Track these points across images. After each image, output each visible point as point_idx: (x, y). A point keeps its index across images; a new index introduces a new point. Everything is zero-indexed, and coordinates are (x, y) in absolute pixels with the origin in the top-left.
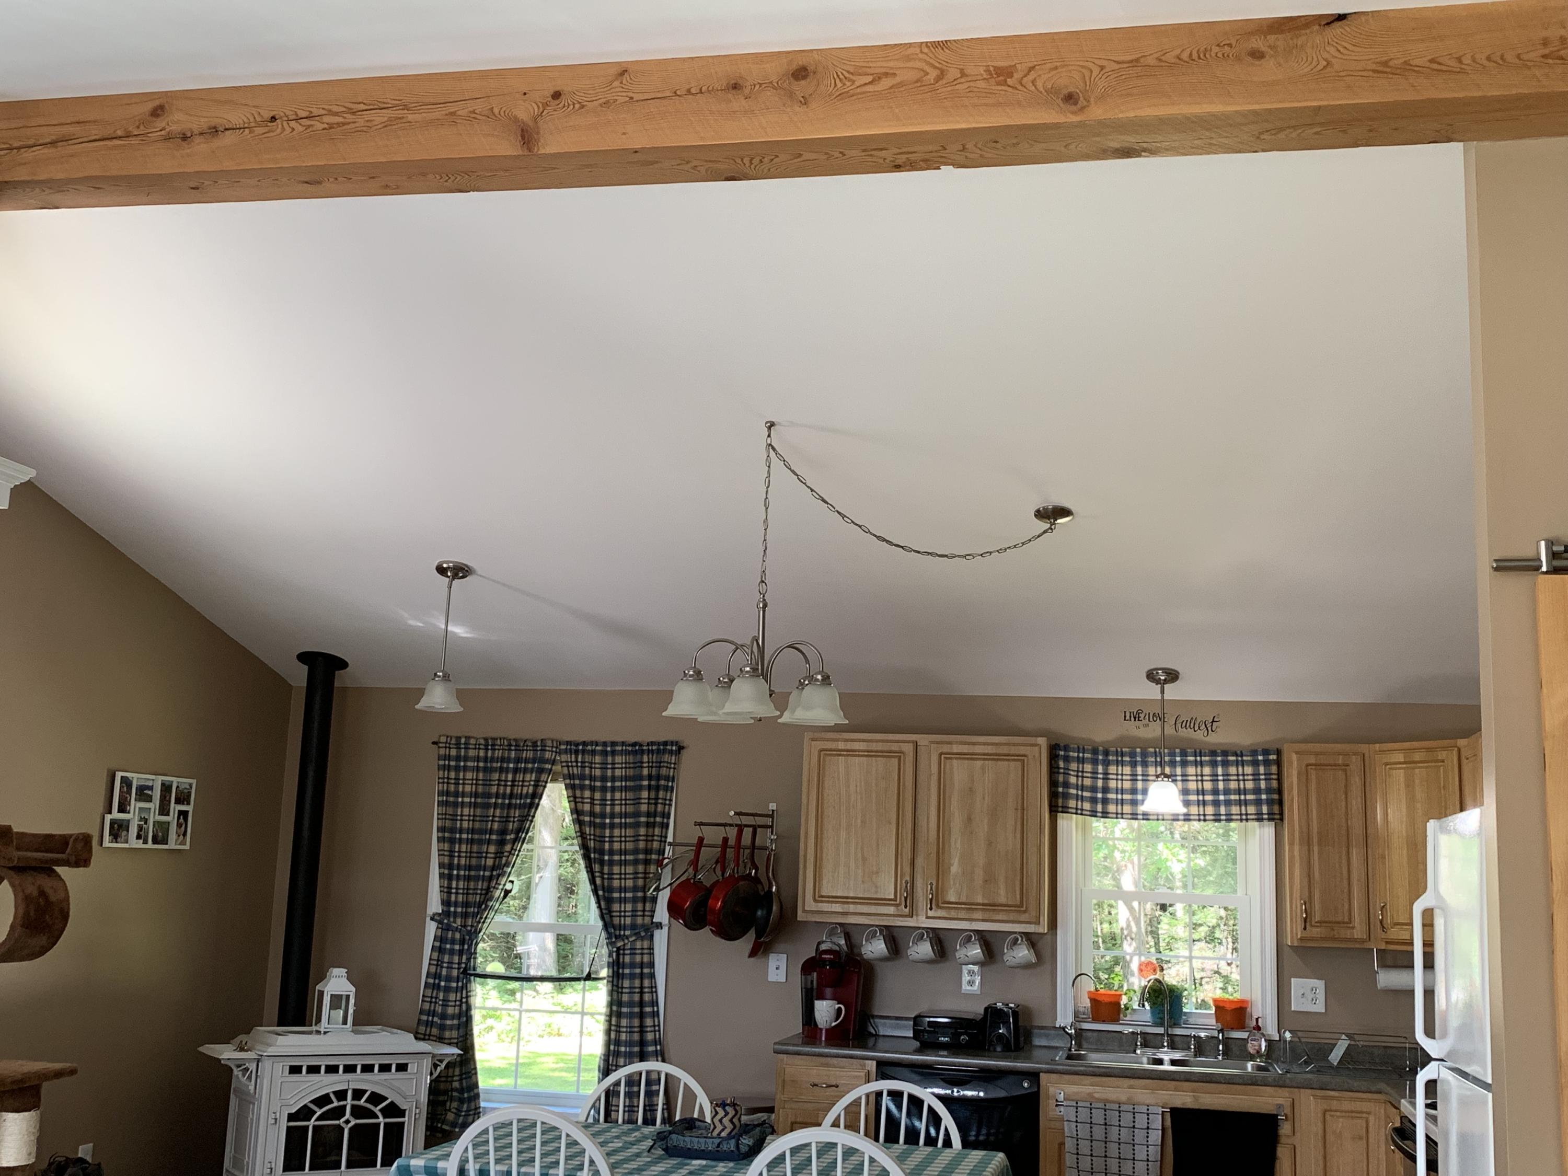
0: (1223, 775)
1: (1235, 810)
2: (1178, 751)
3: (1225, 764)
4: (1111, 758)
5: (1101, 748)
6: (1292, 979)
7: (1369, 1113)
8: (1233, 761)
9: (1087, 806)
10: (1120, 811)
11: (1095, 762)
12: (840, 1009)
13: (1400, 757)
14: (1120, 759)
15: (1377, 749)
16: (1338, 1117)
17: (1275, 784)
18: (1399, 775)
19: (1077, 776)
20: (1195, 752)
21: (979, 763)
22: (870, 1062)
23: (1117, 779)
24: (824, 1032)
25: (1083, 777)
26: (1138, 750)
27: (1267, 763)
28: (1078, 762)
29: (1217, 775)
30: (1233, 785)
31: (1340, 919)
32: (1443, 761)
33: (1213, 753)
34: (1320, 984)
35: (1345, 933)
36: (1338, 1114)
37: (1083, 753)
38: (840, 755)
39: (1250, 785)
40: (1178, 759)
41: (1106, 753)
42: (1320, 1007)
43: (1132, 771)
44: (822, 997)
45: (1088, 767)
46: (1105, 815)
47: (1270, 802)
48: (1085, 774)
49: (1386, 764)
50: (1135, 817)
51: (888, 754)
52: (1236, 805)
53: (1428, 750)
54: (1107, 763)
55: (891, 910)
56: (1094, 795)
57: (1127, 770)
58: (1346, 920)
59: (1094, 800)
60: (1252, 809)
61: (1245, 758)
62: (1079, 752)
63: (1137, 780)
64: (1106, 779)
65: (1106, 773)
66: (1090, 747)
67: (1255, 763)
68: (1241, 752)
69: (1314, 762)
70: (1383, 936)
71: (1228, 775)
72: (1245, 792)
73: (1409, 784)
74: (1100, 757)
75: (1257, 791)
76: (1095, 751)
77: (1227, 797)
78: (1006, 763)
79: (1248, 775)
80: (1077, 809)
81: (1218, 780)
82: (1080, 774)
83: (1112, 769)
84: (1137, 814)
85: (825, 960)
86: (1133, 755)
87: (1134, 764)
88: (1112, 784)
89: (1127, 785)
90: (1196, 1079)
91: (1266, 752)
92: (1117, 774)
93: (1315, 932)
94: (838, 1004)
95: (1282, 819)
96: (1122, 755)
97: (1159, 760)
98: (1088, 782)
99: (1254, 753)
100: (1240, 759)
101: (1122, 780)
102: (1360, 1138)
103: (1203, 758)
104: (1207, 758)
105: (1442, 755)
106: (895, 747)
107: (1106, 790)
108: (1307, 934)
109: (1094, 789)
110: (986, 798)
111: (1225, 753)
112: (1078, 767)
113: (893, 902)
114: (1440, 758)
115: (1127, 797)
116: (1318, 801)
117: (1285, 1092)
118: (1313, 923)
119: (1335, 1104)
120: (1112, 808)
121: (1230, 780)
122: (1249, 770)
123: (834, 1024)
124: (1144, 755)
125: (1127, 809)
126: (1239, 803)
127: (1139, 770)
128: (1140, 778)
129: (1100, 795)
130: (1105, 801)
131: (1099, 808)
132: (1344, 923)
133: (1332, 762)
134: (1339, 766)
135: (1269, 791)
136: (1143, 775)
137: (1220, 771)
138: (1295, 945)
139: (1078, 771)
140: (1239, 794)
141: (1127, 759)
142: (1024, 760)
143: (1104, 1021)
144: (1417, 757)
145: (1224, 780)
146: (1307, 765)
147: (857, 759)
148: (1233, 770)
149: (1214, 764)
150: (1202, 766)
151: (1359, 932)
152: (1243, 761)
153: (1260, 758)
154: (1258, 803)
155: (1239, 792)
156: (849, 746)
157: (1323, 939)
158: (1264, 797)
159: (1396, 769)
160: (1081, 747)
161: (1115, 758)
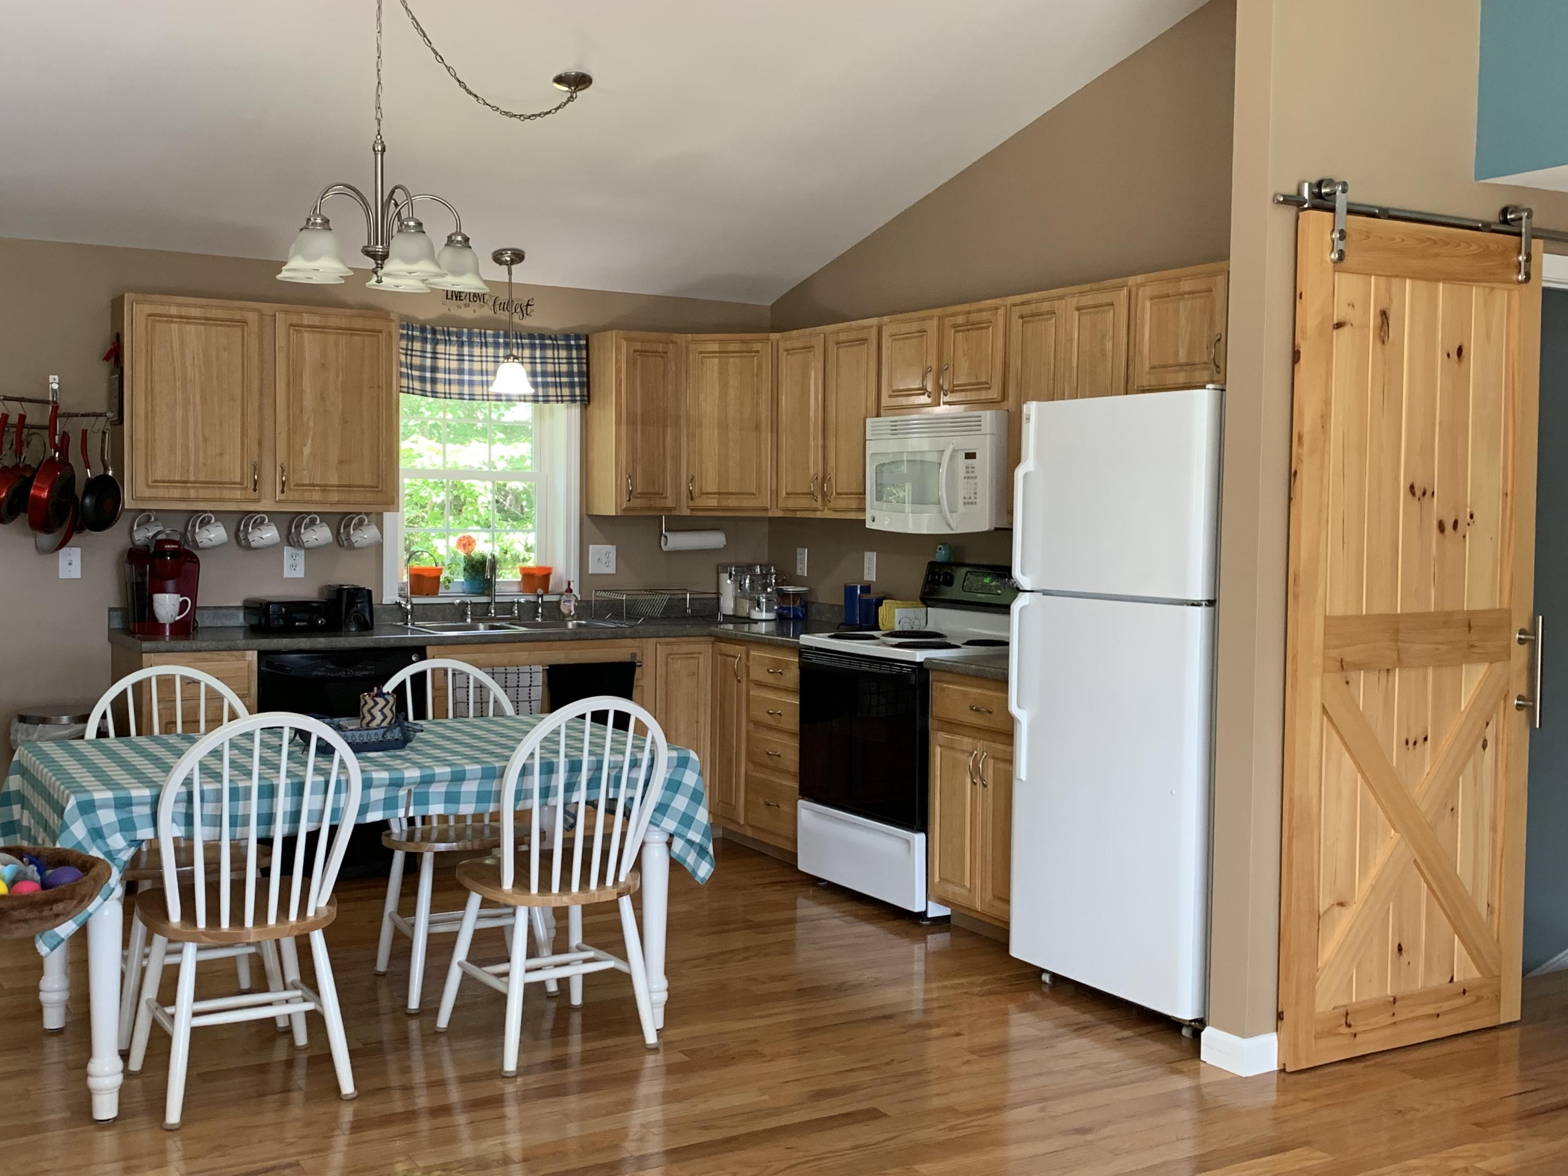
0: (541, 358)
1: (552, 391)
2: (502, 332)
3: (543, 347)
4: (439, 337)
5: (428, 327)
6: (590, 546)
7: (700, 653)
8: (550, 344)
9: (417, 385)
10: (448, 391)
11: (424, 340)
12: (186, 601)
13: (716, 347)
14: (447, 338)
15: (690, 339)
16: (677, 659)
17: (584, 367)
18: (713, 364)
19: (406, 354)
20: (516, 334)
21: (332, 338)
22: (251, 652)
23: (445, 359)
25: (412, 355)
26: (465, 330)
27: (579, 348)
28: (408, 340)
29: (535, 358)
30: (550, 368)
31: (656, 490)
32: (757, 352)
33: (531, 336)
34: (612, 549)
35: (659, 503)
36: (677, 656)
37: (413, 331)
38: (172, 322)
39: (564, 368)
40: (501, 340)
41: (434, 332)
42: (612, 570)
43: (458, 351)
44: (163, 591)
45: (417, 345)
46: (434, 394)
47: (581, 384)
48: (414, 353)
49: (701, 353)
50: (461, 396)
51: (231, 322)
52: (552, 386)
53: (743, 341)
54: (435, 342)
55: (238, 494)
56: (423, 374)
57: (454, 350)
58: (661, 491)
59: (423, 379)
60: (566, 391)
61: (560, 342)
62: (408, 330)
63: (463, 360)
64: (434, 358)
65: (434, 353)
66: (419, 325)
67: (569, 348)
68: (555, 336)
69: (639, 348)
70: (691, 504)
71: (545, 358)
72: (560, 375)
73: (723, 372)
74: (429, 336)
75: (570, 374)
76: (423, 330)
77: (545, 379)
78: (360, 338)
79: (562, 358)
80: (408, 388)
81: (535, 363)
82: (409, 352)
83: (441, 348)
84: (463, 394)
85: (166, 551)
86: (459, 335)
87: (461, 344)
88: (441, 364)
89: (454, 365)
91: (577, 337)
92: (445, 354)
93: (636, 503)
94: (181, 596)
95: (589, 401)
96: (449, 334)
97: (483, 341)
98: (417, 361)
99: (567, 337)
100: (555, 342)
101: (449, 360)
103: (523, 341)
104: (527, 341)
105: (757, 346)
106: (237, 315)
107: (434, 369)
109: (422, 368)
110: (341, 375)
111: (542, 337)
112: (407, 345)
113: (238, 486)
114: (755, 349)
115: (454, 377)
116: (642, 386)
117: (637, 642)
118: (636, 495)
119: (675, 649)
120: (440, 388)
121: (547, 363)
122: (563, 353)
123: (178, 618)
124: (470, 335)
125: (455, 389)
126: (555, 385)
127: (466, 350)
128: (466, 358)
129: (428, 375)
130: (434, 381)
131: (428, 387)
132: (658, 494)
133: (654, 350)
134: (658, 352)
135: (580, 374)
136: (469, 356)
137: (538, 353)
139: (407, 349)
140: (555, 377)
141: (454, 338)
142: (378, 336)
144: (732, 347)
145: (541, 363)
146: (635, 351)
147: (193, 327)
148: (549, 353)
149: (533, 347)
150: (523, 348)
151: (669, 503)
152: (558, 345)
153: (573, 342)
154: (572, 385)
155: (555, 374)
156: (184, 311)
157: (642, 509)
158: (576, 379)
159: (709, 357)
160: (410, 324)
161: (442, 337)
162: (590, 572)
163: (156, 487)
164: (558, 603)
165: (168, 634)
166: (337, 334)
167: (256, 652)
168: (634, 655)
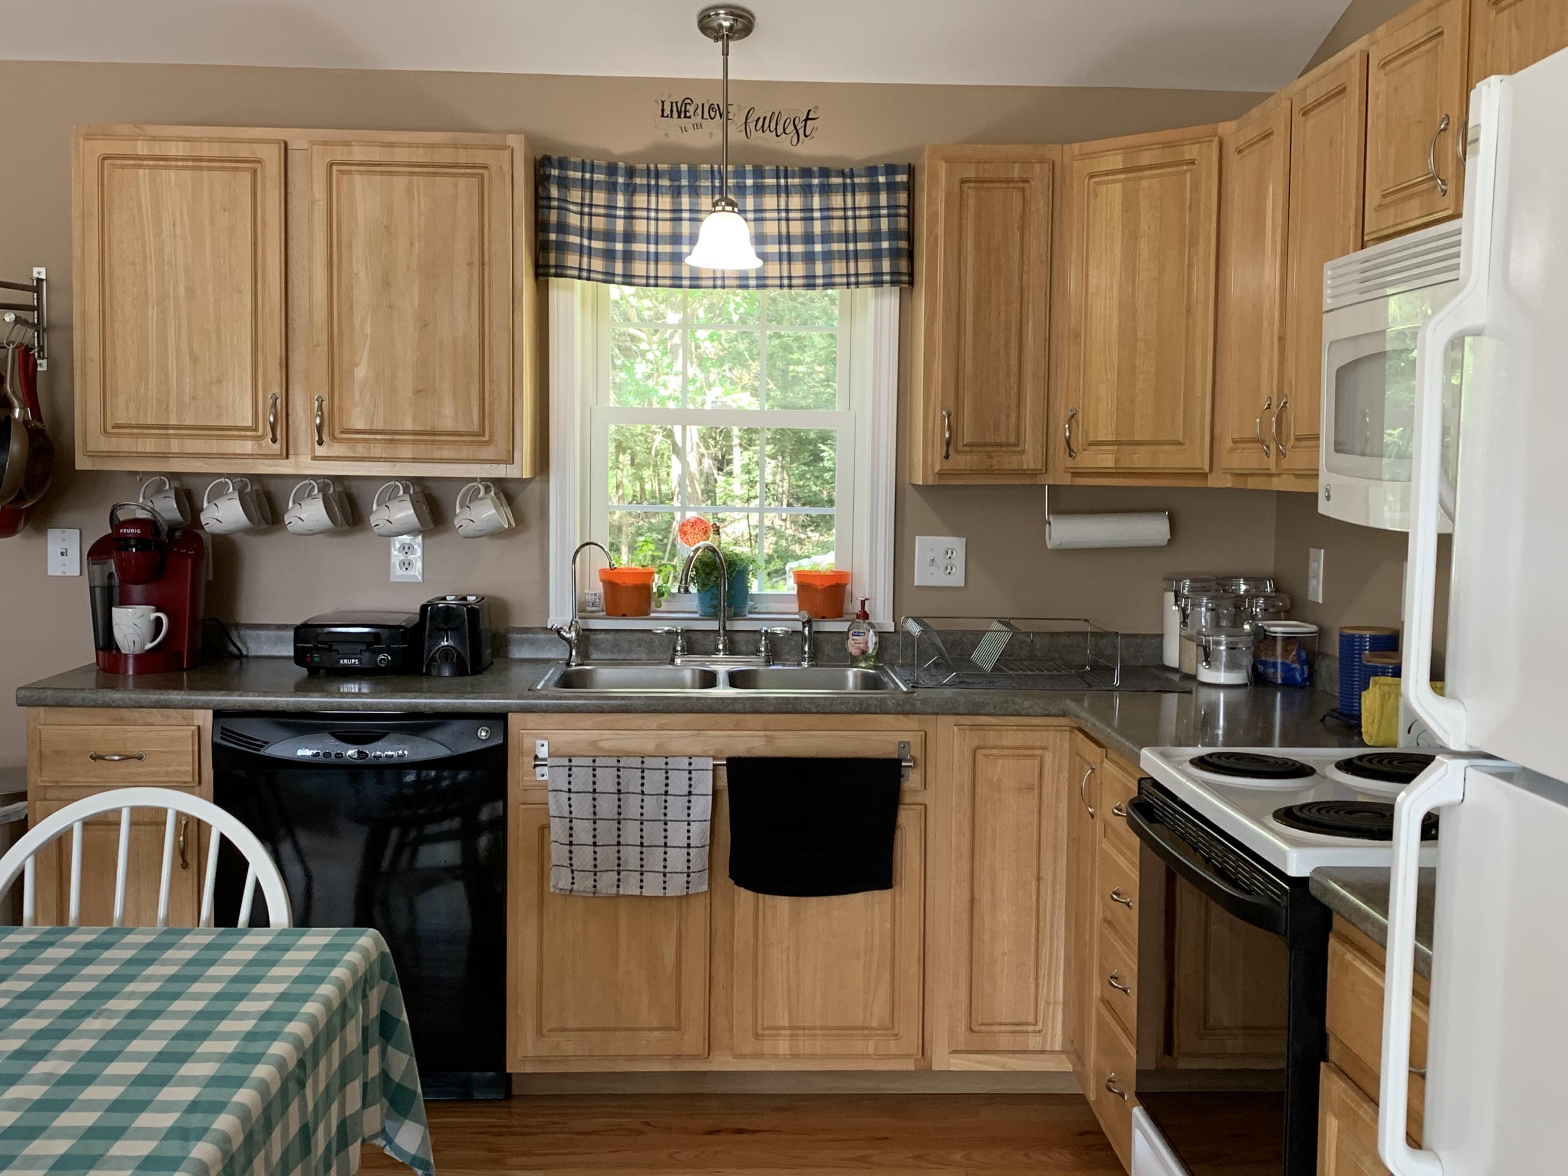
0: (821, 210)
1: (839, 267)
2: (749, 168)
3: (826, 190)
4: (638, 181)
5: (621, 165)
6: (917, 538)
7: (1045, 748)
8: (838, 185)
9: (598, 264)
10: (652, 274)
11: (612, 188)
12: (158, 621)
13: (1116, 161)
14: (653, 182)
15: (1077, 152)
16: (996, 757)
17: (902, 223)
18: (1113, 194)
19: (582, 214)
20: (778, 170)
21: (400, 182)
22: (201, 712)
23: (648, 219)
24: (131, 661)
25: (590, 215)
26: (684, 167)
27: (892, 187)
28: (583, 189)
29: (812, 210)
30: (837, 226)
31: (1002, 438)
32: (1192, 162)
33: (806, 173)
34: (957, 544)
35: (1010, 462)
36: (995, 752)
37: (592, 172)
38: (140, 166)
39: (864, 226)
40: (749, 182)
41: (631, 172)
42: (957, 579)
43: (673, 203)
44: (125, 602)
45: (600, 197)
46: (628, 279)
47: (895, 254)
48: (594, 210)
49: (1092, 176)
50: (677, 282)
51: (232, 164)
52: (840, 259)
53: (1166, 145)
54: (631, 190)
55: (248, 447)
56: (610, 245)
57: (665, 202)
58: (1012, 439)
59: (609, 255)
60: (865, 266)
61: (857, 180)
62: (583, 171)
63: (681, 219)
64: (629, 218)
65: (630, 208)
66: (603, 163)
67: (873, 189)
68: (852, 170)
69: (973, 175)
70: (1070, 463)
71: (829, 209)
72: (856, 238)
73: (1130, 205)
74: (621, 180)
75: (875, 235)
76: (612, 170)
77: (827, 247)
78: (449, 180)
79: (860, 208)
80: (580, 269)
81: (812, 219)
82: (586, 210)
83: (640, 200)
84: (681, 278)
85: (126, 539)
86: (675, 175)
87: (676, 192)
88: (640, 227)
89: (665, 228)
90: (771, 709)
91: (891, 170)
92: (648, 210)
93: (962, 461)
94: (157, 611)
95: (911, 283)
96: (658, 175)
97: (717, 183)
98: (599, 224)
99: (872, 171)
100: (848, 181)
101: (657, 219)
102: (1030, 788)
103: (790, 181)
104: (797, 181)
105: (1193, 151)
106: (244, 151)
107: (629, 237)
108: (948, 465)
109: (609, 236)
110: (417, 245)
111: (825, 173)
112: (583, 198)
113: (250, 433)
114: (1187, 157)
115: (665, 248)
116: (977, 246)
117: (912, 722)
118: (960, 447)
119: (991, 737)
120: (639, 268)
121: (832, 218)
122: (863, 200)
123: (149, 646)
124: (694, 174)
125: (665, 269)
126: (846, 256)
127: (685, 201)
128: (686, 215)
129: (619, 246)
130: (628, 256)
131: (619, 268)
132: (1008, 445)
133: (1002, 175)
134: (1013, 181)
135: (893, 235)
136: (691, 211)
137: (816, 202)
138: (930, 483)
139: (582, 205)
140: (847, 242)
141: (664, 182)
142: (482, 176)
143: (624, 615)
144: (1146, 158)
145: (822, 218)
146: (963, 181)
147: (172, 173)
148: (837, 200)
149: (807, 190)
150: (787, 194)
151: (1030, 459)
152: (853, 185)
153: (882, 179)
154: (876, 255)
155: (846, 237)
156: (159, 149)
157: (974, 472)
158: (885, 245)
159: (1107, 183)
160: (588, 161)
161: (645, 181)
162: (916, 584)
163: (118, 435)
164: (844, 635)
165: (131, 672)
166: (411, 174)
167: (210, 712)
168: (904, 745)
